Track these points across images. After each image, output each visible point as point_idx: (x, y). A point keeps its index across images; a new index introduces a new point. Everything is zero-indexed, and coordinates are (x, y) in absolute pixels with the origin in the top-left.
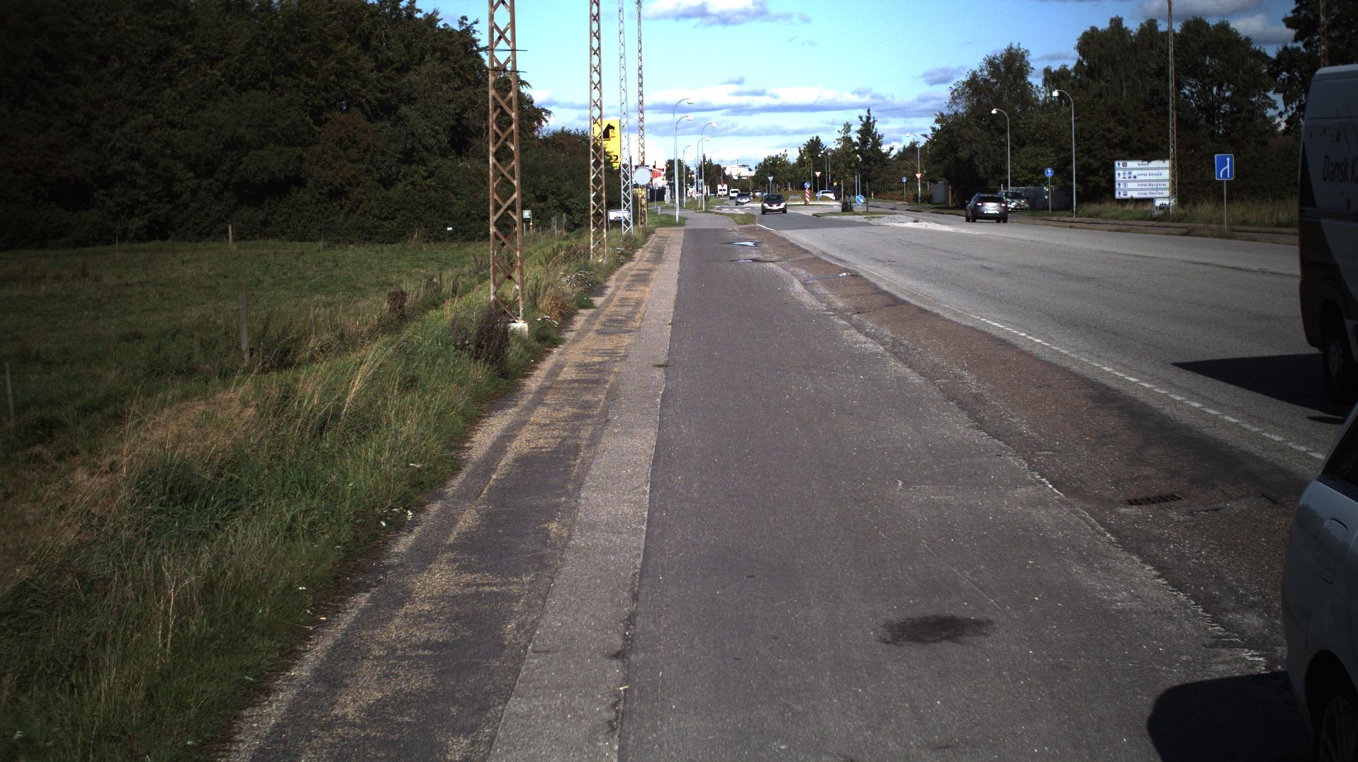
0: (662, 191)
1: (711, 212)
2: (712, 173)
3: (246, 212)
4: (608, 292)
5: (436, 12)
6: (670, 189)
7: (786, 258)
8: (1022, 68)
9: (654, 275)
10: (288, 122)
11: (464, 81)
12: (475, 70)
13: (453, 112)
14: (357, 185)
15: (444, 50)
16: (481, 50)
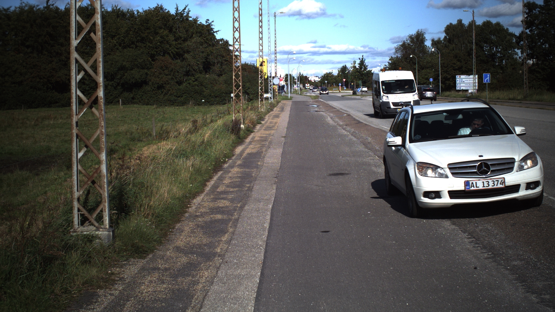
0: (283, 87)
1: (302, 95)
2: (303, 79)
3: (126, 94)
4: (266, 120)
5: (197, 18)
6: (287, 86)
7: (327, 110)
8: (423, 40)
9: (281, 115)
10: (142, 60)
11: (208, 44)
12: (212, 40)
13: (204, 56)
14: (168, 84)
15: (200, 32)
16: (215, 32)
